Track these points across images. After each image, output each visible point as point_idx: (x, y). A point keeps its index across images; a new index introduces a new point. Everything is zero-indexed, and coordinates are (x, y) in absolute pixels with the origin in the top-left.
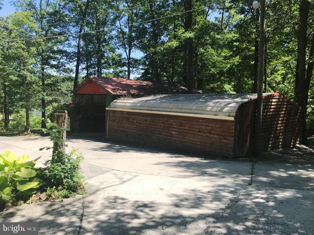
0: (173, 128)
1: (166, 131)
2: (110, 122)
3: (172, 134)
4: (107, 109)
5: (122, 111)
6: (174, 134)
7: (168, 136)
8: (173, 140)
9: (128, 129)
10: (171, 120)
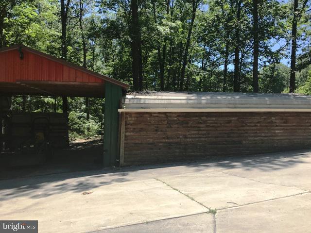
0: (277, 126)
1: (266, 131)
2: (128, 134)
3: (275, 133)
4: (120, 110)
5: (165, 113)
6: (278, 133)
7: (269, 136)
8: (278, 140)
9: (186, 138)
10: (273, 118)
